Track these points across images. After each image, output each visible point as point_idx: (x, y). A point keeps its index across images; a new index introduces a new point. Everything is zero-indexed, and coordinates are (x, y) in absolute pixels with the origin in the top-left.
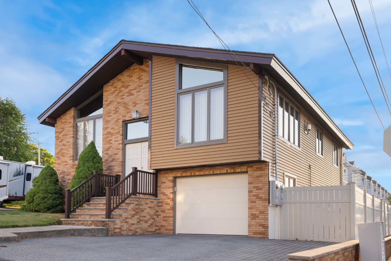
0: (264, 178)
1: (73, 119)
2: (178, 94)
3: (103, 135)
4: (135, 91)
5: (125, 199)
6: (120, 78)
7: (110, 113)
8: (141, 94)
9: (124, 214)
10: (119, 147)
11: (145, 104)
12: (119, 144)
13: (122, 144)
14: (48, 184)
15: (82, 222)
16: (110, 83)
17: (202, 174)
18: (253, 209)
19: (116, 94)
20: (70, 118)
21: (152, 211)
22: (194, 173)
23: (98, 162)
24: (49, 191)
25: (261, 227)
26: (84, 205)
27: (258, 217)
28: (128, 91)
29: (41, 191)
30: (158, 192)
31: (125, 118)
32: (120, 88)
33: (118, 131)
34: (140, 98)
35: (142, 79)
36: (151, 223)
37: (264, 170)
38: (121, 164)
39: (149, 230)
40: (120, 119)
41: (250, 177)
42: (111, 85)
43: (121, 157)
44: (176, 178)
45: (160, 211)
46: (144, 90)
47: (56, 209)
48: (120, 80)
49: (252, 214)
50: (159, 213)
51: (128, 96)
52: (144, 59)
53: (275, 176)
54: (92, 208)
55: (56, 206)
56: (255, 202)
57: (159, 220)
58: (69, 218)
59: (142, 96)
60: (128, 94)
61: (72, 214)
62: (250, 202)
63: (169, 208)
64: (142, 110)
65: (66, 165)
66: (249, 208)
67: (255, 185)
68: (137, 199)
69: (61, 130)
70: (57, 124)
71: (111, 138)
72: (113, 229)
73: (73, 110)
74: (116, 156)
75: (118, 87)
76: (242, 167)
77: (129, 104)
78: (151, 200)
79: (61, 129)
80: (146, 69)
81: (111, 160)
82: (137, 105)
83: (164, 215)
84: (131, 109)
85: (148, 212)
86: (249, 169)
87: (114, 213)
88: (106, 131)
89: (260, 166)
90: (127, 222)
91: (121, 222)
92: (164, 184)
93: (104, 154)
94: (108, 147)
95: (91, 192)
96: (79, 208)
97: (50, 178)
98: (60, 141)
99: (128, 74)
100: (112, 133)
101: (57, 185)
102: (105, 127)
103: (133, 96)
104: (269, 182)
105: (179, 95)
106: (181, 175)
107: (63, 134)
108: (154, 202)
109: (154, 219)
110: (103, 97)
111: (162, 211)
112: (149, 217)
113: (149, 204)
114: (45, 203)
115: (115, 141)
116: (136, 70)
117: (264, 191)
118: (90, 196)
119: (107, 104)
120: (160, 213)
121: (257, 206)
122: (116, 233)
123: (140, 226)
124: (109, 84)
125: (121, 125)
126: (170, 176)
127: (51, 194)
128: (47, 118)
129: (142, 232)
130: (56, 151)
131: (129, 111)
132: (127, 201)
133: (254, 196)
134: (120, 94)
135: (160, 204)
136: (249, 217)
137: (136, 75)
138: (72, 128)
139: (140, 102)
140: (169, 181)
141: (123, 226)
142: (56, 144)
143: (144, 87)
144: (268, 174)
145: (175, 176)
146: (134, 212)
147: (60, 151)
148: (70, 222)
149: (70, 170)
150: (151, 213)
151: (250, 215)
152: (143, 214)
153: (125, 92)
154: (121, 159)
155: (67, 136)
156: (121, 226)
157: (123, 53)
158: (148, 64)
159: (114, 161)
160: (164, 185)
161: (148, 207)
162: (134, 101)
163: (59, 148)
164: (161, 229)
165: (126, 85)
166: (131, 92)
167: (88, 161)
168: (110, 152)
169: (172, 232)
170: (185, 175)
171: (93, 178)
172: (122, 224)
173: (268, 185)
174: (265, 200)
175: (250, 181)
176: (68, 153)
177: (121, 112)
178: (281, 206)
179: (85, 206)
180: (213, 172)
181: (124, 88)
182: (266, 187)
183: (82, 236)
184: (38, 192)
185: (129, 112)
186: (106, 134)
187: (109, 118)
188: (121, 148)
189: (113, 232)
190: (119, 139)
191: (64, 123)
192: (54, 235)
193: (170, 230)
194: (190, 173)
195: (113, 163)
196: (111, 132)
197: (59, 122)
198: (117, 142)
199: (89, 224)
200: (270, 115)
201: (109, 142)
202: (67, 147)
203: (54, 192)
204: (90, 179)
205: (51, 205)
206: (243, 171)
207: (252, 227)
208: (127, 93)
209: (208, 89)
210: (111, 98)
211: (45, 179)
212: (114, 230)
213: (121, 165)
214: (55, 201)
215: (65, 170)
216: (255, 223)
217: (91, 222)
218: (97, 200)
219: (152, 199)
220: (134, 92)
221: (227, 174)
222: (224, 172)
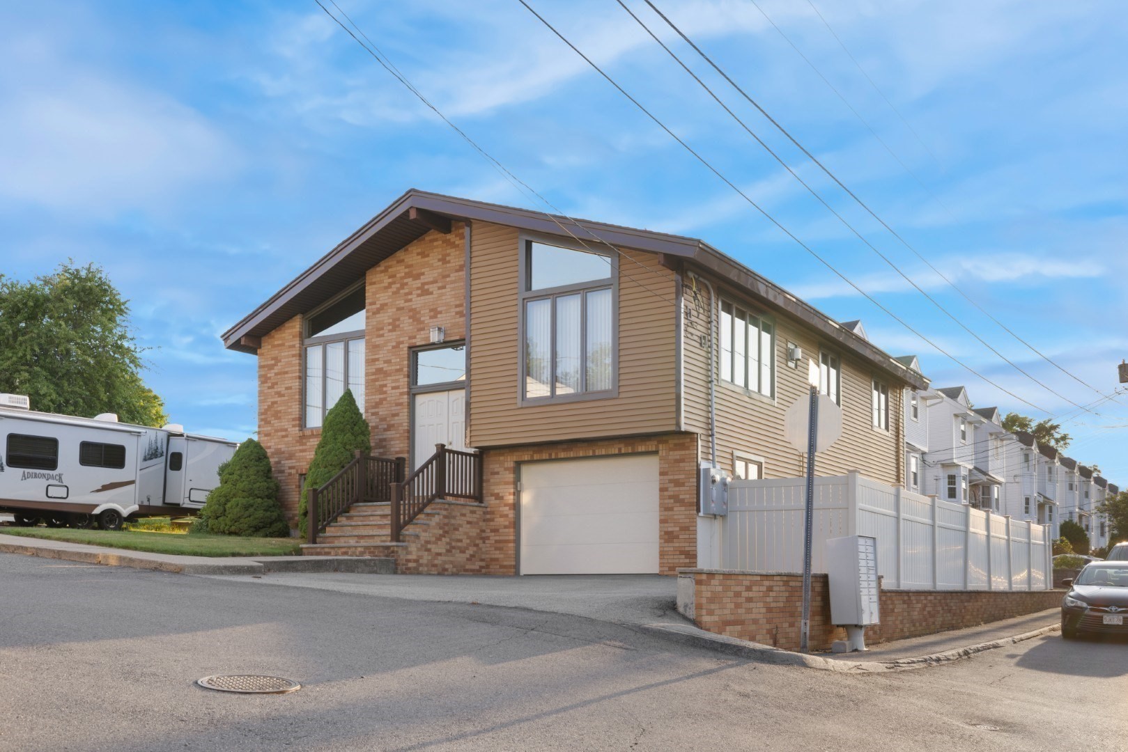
0: (688, 464)
1: (298, 339)
2: (524, 299)
3: (367, 374)
4: (435, 285)
5: (425, 505)
6: (402, 258)
7: (382, 329)
8: (448, 294)
9: (423, 534)
10: (401, 401)
11: (457, 313)
12: (402, 394)
13: (408, 393)
14: (253, 477)
15: (344, 550)
16: (379, 266)
17: (572, 456)
18: (668, 523)
19: (395, 290)
20: (291, 337)
21: (474, 530)
22: (556, 454)
23: (363, 433)
24: (256, 492)
25: (683, 556)
26: (339, 519)
27: (677, 537)
28: (419, 285)
29: (240, 492)
30: (484, 492)
31: (414, 341)
32: (402, 278)
33: (398, 367)
34: (444, 301)
35: (449, 262)
36: (472, 553)
37: (688, 448)
38: (406, 434)
39: (467, 567)
40: (402, 342)
41: (663, 462)
42: (382, 272)
43: (406, 421)
44: (520, 464)
45: (489, 531)
46: (453, 286)
47: (271, 530)
48: (403, 261)
49: (667, 533)
50: (488, 535)
51: (419, 296)
52: (453, 222)
53: (711, 458)
54: (360, 523)
55: (271, 524)
56: (671, 509)
57: (487, 549)
58: (316, 543)
59: (449, 297)
60: (419, 292)
61: (321, 535)
62: (663, 509)
63: (507, 523)
64: (449, 325)
65: (283, 437)
66: (662, 521)
67: (671, 477)
68: (447, 506)
69: (273, 362)
70: (262, 348)
71: (385, 382)
72: (404, 562)
73: (299, 320)
74: (396, 418)
75: (398, 275)
76: (648, 443)
77: (422, 312)
78: (472, 508)
79: (272, 359)
80: (457, 243)
81: (386, 426)
82: (439, 316)
83: (497, 538)
84: (426, 322)
85: (465, 532)
86: (661, 446)
87: (407, 533)
88: (373, 367)
89: (681, 441)
90: (429, 550)
91: (419, 550)
92: (496, 476)
93: (370, 414)
94: (378, 400)
95: (352, 492)
96: (332, 524)
97: (257, 466)
98: (270, 385)
99: (419, 250)
100: (386, 371)
101: (269, 480)
102: (370, 357)
103: (431, 296)
104: (698, 470)
105: (525, 301)
106: (529, 459)
107: (276, 371)
108: (477, 512)
109: (477, 545)
110: (367, 295)
111: (492, 531)
112: (468, 541)
113: (467, 515)
114: (250, 516)
115: (393, 388)
116: (435, 244)
117: (688, 488)
118: (350, 501)
119: (375, 310)
120: (488, 533)
121: (675, 517)
122: (408, 569)
123: (451, 559)
124: (378, 269)
125: (406, 355)
126: (509, 461)
127: (260, 499)
128: (242, 337)
129: (455, 570)
130: (262, 407)
131: (422, 326)
132: (428, 510)
133: (670, 497)
134: (402, 291)
135: (488, 516)
136: (661, 537)
137: (436, 254)
138: (298, 358)
139: (445, 308)
140: (506, 469)
141: (421, 557)
142: (261, 393)
143: (454, 279)
144: (695, 456)
145: (518, 460)
146: (441, 532)
147: (270, 407)
148: (318, 550)
149: (294, 448)
150: (471, 534)
151: (663, 533)
152: (457, 535)
153: (414, 286)
154: (405, 425)
155: (286, 375)
156: (418, 556)
157: (413, 215)
158: (461, 231)
159: (392, 429)
160: (494, 479)
161: (465, 522)
162: (432, 307)
163: (268, 400)
164: (491, 567)
165: (414, 272)
166: (426, 287)
167: (343, 431)
168: (382, 411)
169: (513, 570)
170: (538, 458)
171: (356, 465)
172: (420, 553)
173: (695, 476)
174: (691, 504)
175: (662, 470)
176: (289, 410)
177: (405, 328)
178: (724, 517)
179: (342, 520)
180: (594, 451)
181: (411, 279)
182: (691, 480)
183: (353, 571)
184: (234, 495)
185: (423, 329)
186: (373, 374)
187: (378, 339)
188: (406, 404)
189: (404, 567)
190: (402, 384)
191: (280, 348)
192: (308, 569)
193: (510, 567)
194: (547, 455)
195: (389, 434)
196: (385, 369)
197: (267, 344)
198: (397, 391)
199: (358, 554)
200: (701, 344)
201: (381, 389)
202: (286, 398)
203: (266, 493)
204: (351, 468)
205: (262, 520)
206: (650, 449)
207: (665, 557)
208: (418, 288)
209: (581, 292)
210: (383, 298)
211: (246, 467)
212: (407, 565)
213: (406, 438)
214: (269, 513)
215: (282, 447)
216: (672, 549)
217: (362, 550)
218: (364, 508)
219: (473, 506)
220: (432, 288)
221: (620, 455)
222: (613, 453)
